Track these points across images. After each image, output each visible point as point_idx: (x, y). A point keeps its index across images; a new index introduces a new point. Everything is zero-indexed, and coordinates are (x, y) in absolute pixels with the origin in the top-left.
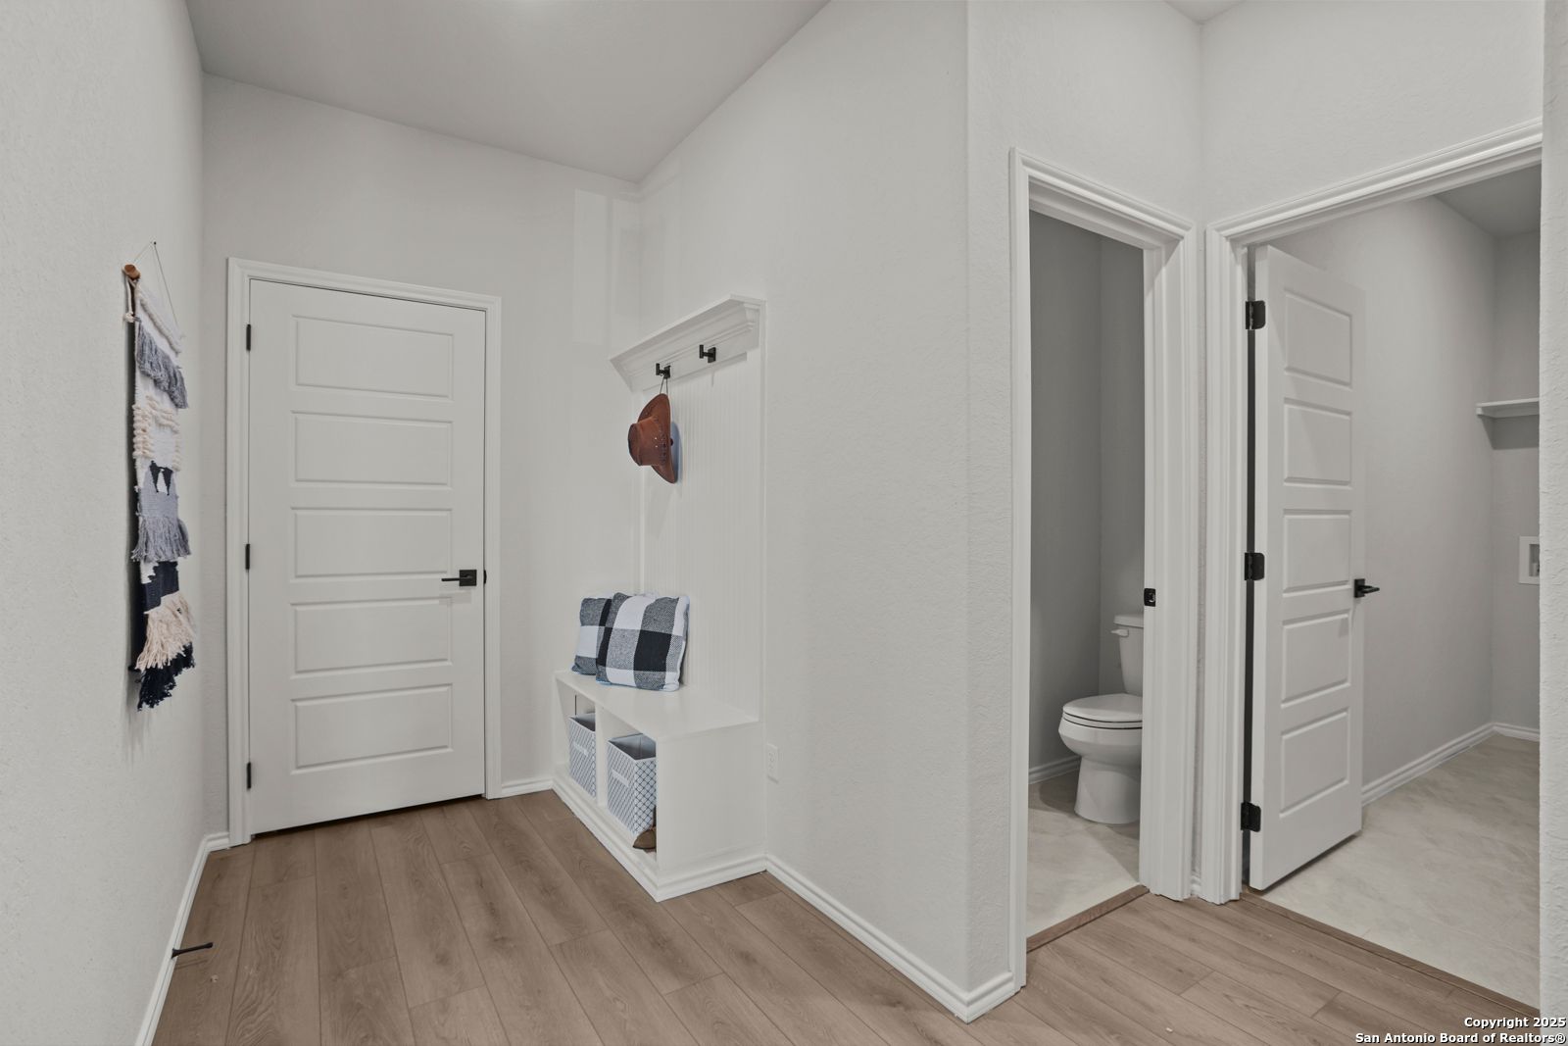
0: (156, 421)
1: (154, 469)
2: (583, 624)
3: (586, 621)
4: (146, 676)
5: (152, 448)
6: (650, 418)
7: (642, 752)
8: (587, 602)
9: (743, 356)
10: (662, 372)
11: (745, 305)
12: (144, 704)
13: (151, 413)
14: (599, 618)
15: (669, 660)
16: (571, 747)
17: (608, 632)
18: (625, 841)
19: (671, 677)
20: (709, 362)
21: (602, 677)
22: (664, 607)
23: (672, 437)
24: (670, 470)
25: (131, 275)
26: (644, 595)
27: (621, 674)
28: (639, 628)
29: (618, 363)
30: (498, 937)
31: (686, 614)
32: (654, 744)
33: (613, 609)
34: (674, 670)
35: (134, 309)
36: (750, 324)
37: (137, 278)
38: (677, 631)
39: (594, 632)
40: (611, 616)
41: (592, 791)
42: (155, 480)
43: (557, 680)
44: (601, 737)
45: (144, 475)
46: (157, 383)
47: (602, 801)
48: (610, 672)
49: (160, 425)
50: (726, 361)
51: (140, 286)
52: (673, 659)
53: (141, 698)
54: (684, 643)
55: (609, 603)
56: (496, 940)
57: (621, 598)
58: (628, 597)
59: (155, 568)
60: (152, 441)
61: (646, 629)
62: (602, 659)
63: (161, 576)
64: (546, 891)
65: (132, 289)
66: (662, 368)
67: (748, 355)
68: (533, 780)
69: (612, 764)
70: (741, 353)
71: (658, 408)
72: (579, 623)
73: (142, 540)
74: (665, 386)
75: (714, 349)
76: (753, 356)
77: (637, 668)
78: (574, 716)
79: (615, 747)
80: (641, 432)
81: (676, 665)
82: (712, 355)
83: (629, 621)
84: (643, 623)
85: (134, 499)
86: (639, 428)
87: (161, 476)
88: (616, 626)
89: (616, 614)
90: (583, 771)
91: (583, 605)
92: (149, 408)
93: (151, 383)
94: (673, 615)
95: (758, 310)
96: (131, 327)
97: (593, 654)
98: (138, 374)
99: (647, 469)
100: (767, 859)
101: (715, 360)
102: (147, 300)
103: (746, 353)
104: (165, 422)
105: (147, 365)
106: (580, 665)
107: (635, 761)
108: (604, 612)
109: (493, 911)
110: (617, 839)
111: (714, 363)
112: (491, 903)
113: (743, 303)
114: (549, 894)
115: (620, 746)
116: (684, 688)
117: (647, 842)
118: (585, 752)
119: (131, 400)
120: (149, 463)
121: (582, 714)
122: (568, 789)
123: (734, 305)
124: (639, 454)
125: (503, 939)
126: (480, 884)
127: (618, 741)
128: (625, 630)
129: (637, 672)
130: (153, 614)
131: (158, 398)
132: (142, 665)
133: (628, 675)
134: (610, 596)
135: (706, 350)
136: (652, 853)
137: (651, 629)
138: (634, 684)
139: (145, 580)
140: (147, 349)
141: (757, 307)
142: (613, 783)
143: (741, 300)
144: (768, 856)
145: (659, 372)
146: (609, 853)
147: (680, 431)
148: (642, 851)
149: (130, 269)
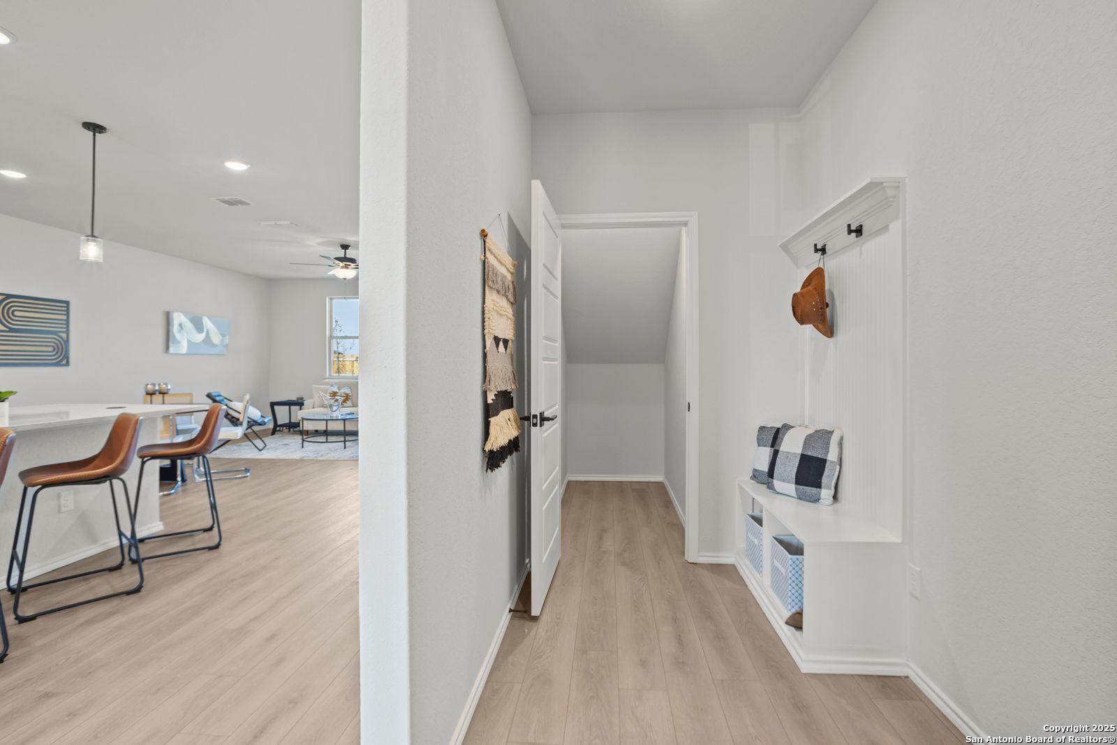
0: (498, 313)
1: (497, 340)
2: (759, 445)
3: (761, 443)
4: (489, 454)
5: (494, 328)
6: (810, 287)
7: (795, 549)
8: (762, 429)
9: (885, 228)
10: (820, 250)
11: (885, 184)
12: (489, 470)
13: (493, 309)
14: (770, 442)
15: (824, 480)
16: (747, 537)
17: (776, 453)
18: (782, 618)
19: (826, 493)
20: (857, 237)
21: (771, 487)
22: (823, 436)
23: (827, 301)
24: (828, 328)
25: (484, 235)
26: (806, 427)
27: (787, 486)
28: (800, 452)
29: (785, 247)
30: (681, 660)
31: (840, 444)
32: (803, 545)
33: (780, 436)
34: (829, 488)
35: (485, 253)
36: (891, 199)
37: (486, 236)
38: (832, 456)
39: (767, 452)
40: (778, 441)
41: (760, 572)
42: (497, 346)
43: (739, 485)
44: (767, 533)
45: (490, 343)
46: (498, 292)
47: (767, 581)
48: (777, 483)
49: (501, 315)
50: (871, 234)
51: (487, 240)
52: (828, 478)
53: (487, 466)
54: (838, 468)
55: (778, 430)
56: (679, 662)
57: (787, 427)
58: (793, 427)
59: (495, 395)
60: (493, 324)
61: (806, 453)
62: (771, 473)
63: (500, 399)
64: (718, 638)
65: (484, 242)
66: (819, 247)
67: (890, 226)
68: (719, 555)
69: (774, 555)
70: (885, 225)
71: (816, 279)
72: (757, 445)
73: (487, 379)
74: (822, 261)
75: (861, 226)
76: (895, 227)
77: (797, 483)
78: (751, 513)
79: (776, 542)
80: (801, 298)
81: (830, 484)
82: (859, 231)
83: (792, 445)
84: (803, 448)
85: (485, 355)
86: (800, 296)
87: (501, 343)
88: (781, 449)
89: (782, 439)
90: (754, 554)
91: (759, 431)
92: (492, 306)
93: (495, 292)
94: (828, 444)
95: (898, 187)
96: (484, 262)
97: (765, 468)
98: (486, 287)
99: (809, 328)
100: (908, 666)
101: (861, 235)
102: (491, 247)
103: (888, 226)
104: (503, 313)
105: (490, 283)
106: (756, 476)
107: (790, 556)
108: (774, 437)
109: (680, 641)
110: (776, 613)
111: (861, 237)
112: (680, 636)
113: (882, 183)
114: (719, 640)
115: (781, 542)
116: (838, 505)
117: (796, 622)
118: (756, 541)
119: (484, 303)
120: (493, 337)
121: (756, 513)
122: (744, 567)
123: (873, 186)
124: (801, 318)
125: (683, 663)
126: (675, 620)
127: (779, 537)
128: (788, 453)
129: (798, 486)
130: (493, 420)
131: (500, 301)
132: (487, 448)
133: (791, 488)
134: (779, 425)
135: (853, 228)
136: (800, 632)
137: (809, 454)
138: (795, 496)
139: (490, 401)
140: (490, 273)
141: (897, 184)
142: (775, 570)
143: (882, 181)
144: (910, 664)
145: (816, 250)
146: (769, 622)
147: (835, 295)
148: (793, 628)
149: (483, 231)
